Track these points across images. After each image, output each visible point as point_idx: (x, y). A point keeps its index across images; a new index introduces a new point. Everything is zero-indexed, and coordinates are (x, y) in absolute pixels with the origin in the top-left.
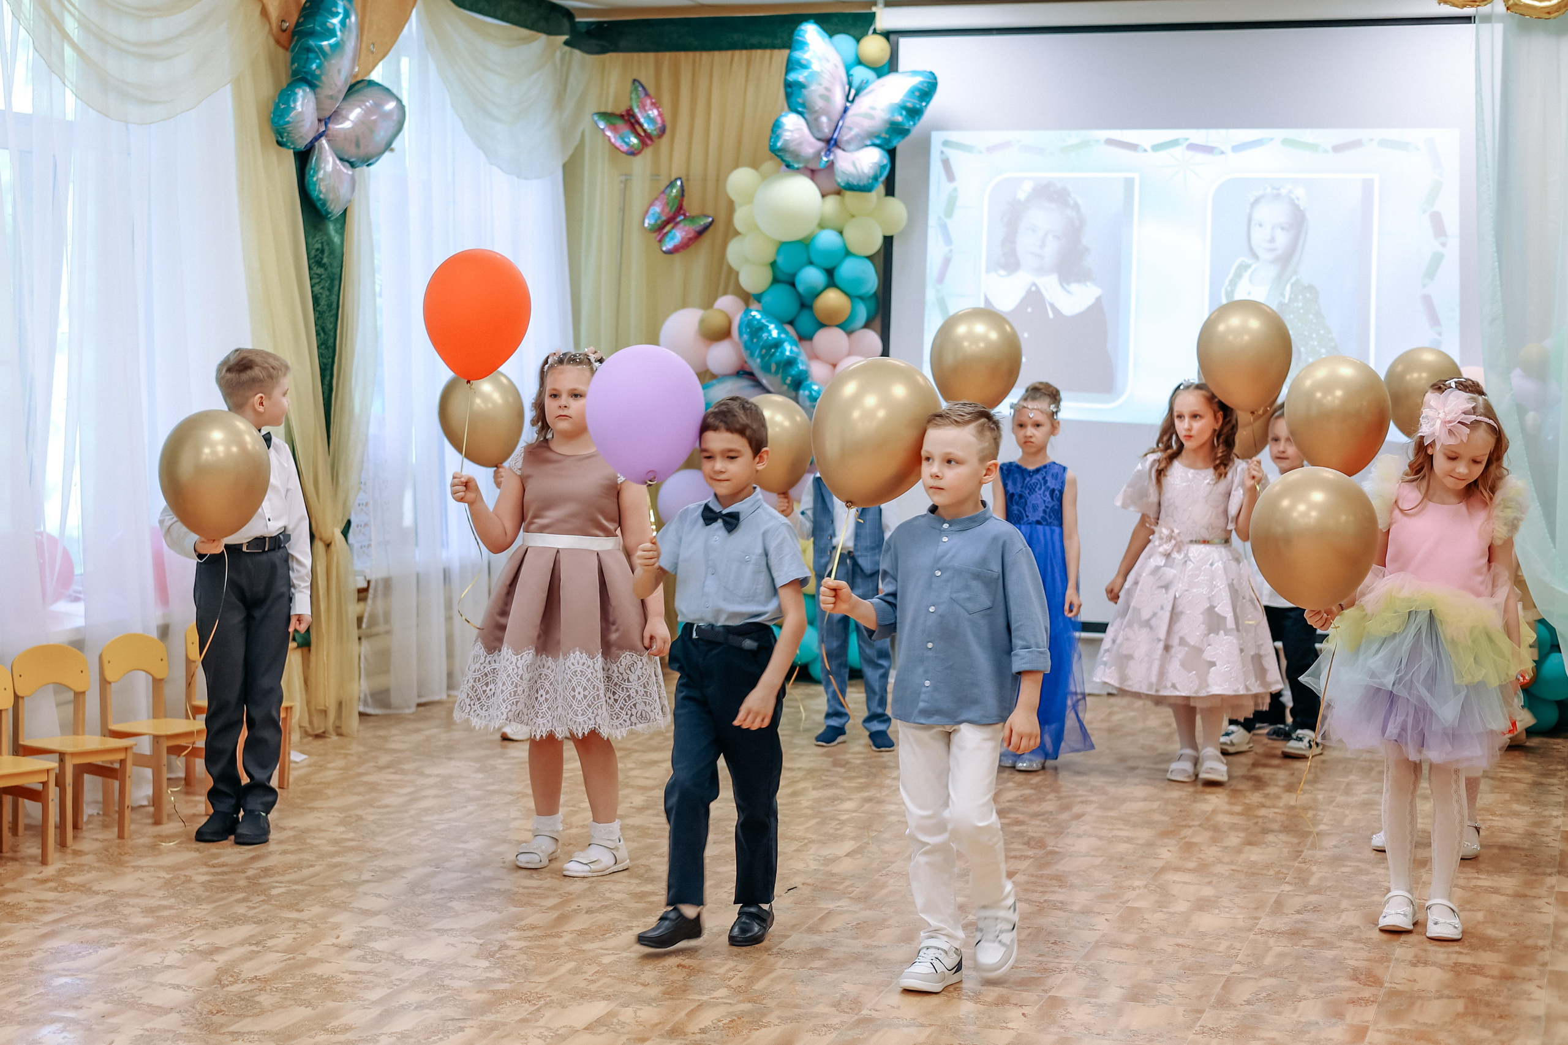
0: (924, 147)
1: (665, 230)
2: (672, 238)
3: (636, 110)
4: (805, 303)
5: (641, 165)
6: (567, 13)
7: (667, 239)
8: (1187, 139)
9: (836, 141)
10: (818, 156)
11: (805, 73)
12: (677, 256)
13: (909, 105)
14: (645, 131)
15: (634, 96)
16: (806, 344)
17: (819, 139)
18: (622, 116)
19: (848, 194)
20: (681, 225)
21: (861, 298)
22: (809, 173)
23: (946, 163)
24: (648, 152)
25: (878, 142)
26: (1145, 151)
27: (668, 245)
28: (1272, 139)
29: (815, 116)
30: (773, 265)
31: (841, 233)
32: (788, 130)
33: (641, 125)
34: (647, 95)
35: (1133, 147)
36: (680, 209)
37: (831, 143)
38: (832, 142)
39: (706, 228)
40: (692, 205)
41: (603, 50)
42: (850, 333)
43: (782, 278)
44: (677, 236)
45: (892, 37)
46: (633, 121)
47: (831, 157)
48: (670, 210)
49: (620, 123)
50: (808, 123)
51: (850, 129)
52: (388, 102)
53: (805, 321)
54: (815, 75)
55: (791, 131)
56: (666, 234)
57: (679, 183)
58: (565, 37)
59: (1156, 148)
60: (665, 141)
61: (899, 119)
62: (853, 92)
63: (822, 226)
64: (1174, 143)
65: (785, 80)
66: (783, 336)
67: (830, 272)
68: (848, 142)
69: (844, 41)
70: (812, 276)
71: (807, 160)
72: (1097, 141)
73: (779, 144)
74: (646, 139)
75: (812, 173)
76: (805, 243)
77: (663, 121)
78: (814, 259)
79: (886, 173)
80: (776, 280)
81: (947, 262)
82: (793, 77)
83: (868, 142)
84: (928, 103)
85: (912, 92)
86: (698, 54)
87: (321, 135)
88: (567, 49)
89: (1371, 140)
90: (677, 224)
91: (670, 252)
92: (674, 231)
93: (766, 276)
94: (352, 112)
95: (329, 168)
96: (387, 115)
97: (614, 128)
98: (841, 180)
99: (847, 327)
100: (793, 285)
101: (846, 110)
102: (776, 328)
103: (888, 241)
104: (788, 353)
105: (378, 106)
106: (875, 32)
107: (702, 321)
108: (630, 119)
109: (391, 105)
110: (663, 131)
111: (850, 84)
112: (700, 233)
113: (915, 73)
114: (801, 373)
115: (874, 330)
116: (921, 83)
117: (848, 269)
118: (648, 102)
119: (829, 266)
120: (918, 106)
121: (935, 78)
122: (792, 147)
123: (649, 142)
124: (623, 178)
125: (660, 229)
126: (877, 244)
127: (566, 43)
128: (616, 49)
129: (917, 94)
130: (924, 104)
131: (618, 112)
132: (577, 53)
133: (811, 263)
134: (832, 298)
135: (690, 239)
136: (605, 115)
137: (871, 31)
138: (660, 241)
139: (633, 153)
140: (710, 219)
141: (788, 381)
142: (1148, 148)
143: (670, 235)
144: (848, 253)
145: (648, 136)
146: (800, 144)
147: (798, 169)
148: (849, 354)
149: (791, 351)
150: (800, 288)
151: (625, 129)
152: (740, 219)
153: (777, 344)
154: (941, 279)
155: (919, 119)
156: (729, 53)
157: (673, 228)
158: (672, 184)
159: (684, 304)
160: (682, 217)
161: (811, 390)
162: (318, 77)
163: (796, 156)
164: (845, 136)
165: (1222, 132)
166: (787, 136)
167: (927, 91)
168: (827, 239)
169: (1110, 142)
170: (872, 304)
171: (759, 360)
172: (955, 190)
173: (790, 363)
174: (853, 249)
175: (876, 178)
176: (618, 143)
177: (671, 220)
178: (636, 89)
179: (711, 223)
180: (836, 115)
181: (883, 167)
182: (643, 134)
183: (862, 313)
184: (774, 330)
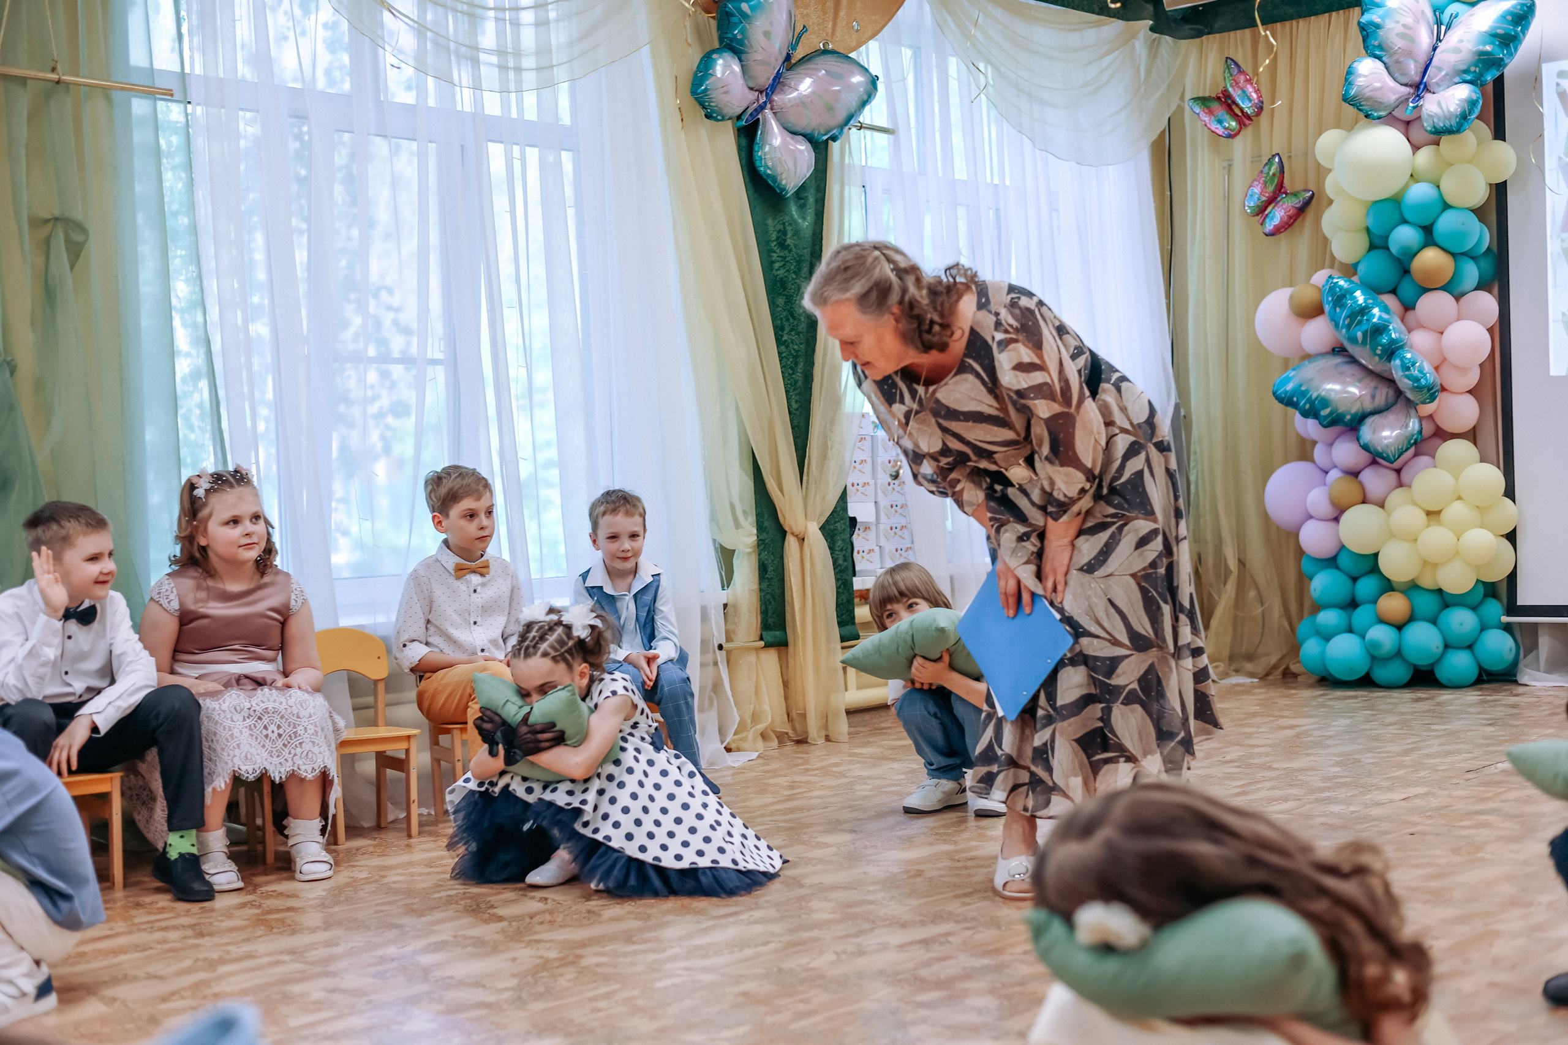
1: (1266, 212)
2: (1273, 218)
3: (1232, 92)
4: (1403, 266)
5: (1240, 147)
7: (1268, 220)
9: (1425, 85)
10: (1404, 102)
11: (1380, 11)
13: (1502, 31)
14: (1242, 110)
15: (1227, 75)
16: (1408, 313)
17: (1406, 85)
18: (1218, 99)
19: (1442, 140)
20: (1282, 203)
21: (1469, 255)
22: (1402, 127)
25: (1468, 78)
27: (1269, 226)
29: (1395, 57)
30: (1368, 230)
31: (1438, 187)
32: (1361, 76)
33: (1237, 105)
34: (1241, 71)
36: (1280, 188)
37: (1420, 88)
38: (1422, 87)
39: (1307, 203)
40: (1292, 181)
41: (1198, 35)
42: (1459, 297)
43: (1377, 243)
44: (1277, 215)
46: (1229, 102)
47: (1420, 103)
48: (1271, 188)
49: (1215, 105)
50: (1387, 68)
51: (1441, 67)
52: (853, 74)
53: (1406, 289)
55: (1365, 76)
56: (1267, 215)
57: (1277, 160)
58: (1149, 23)
60: (1264, 117)
61: (1488, 48)
62: (1443, 28)
63: (1413, 179)
65: (1359, 23)
66: (1370, 301)
67: (1428, 230)
68: (1438, 84)
70: (1405, 236)
71: (1390, 108)
73: (1353, 92)
74: (1244, 119)
75: (1399, 124)
76: (1396, 200)
77: (1259, 97)
78: (1408, 216)
79: (1479, 110)
80: (1372, 247)
82: (1366, 18)
83: (1457, 79)
84: (1526, 29)
85: (1503, 17)
87: (762, 108)
88: (1153, 35)
90: (1278, 203)
91: (1272, 234)
92: (1275, 211)
93: (1363, 242)
94: (801, 81)
95: (777, 141)
96: (851, 87)
97: (1210, 112)
98: (1428, 125)
99: (1454, 290)
100: (1387, 248)
101: (1435, 48)
102: (1363, 293)
103: (1500, 190)
104: (1375, 320)
105: (837, 75)
107: (1291, 298)
108: (1227, 102)
110: (1260, 109)
111: (1439, 23)
112: (1301, 210)
114: (1393, 341)
115: (1492, 293)
116: (1514, 6)
117: (1445, 223)
118: (1242, 78)
119: (1425, 222)
120: (1513, 32)
121: (1533, 1)
122: (1367, 92)
123: (1247, 122)
124: (1226, 164)
125: (1261, 210)
126: (1480, 194)
127: (1150, 28)
128: (1211, 31)
129: (1509, 18)
130: (1521, 29)
131: (1214, 95)
132: (1165, 38)
133: (1405, 221)
134: (1430, 257)
135: (1290, 217)
136: (1203, 100)
138: (1262, 224)
139: (1230, 135)
140: (1310, 193)
141: (1380, 347)
143: (1271, 215)
144: (1446, 206)
145: (1249, 117)
146: (1380, 89)
147: (1379, 118)
148: (1459, 319)
149: (1380, 318)
150: (1395, 249)
151: (1222, 113)
152: (1330, 186)
153: (1364, 311)
155: (1516, 50)
157: (1274, 208)
158: (1270, 162)
159: (1281, 285)
160: (1283, 195)
161: (1405, 359)
162: (741, 42)
163: (1377, 104)
164: (1434, 77)
166: (1360, 81)
167: (1523, 15)
168: (1420, 192)
170: (1488, 265)
171: (1344, 331)
173: (1381, 329)
174: (1450, 201)
175: (1464, 118)
176: (1214, 126)
177: (1272, 200)
178: (1229, 68)
179: (1312, 197)
180: (1422, 58)
181: (1473, 103)
182: (1240, 114)
183: (1471, 273)
184: (1360, 297)
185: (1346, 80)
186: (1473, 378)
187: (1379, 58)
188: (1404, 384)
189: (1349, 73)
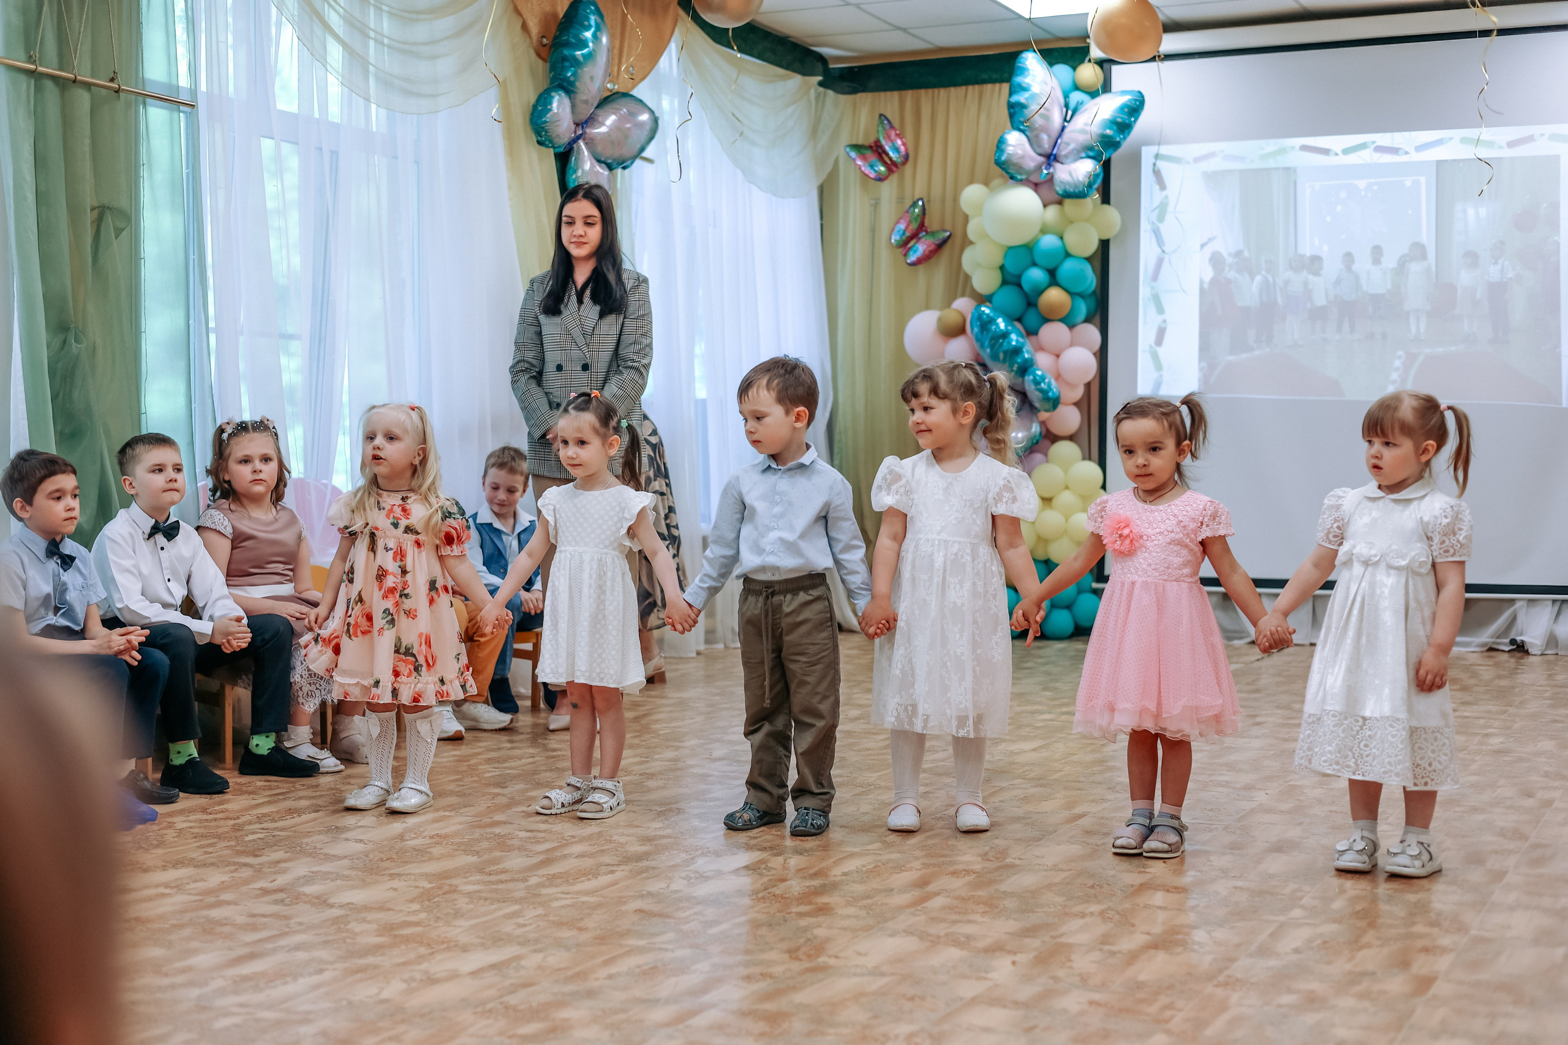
0: (1135, 160)
1: (910, 245)
2: (915, 252)
3: (883, 142)
4: (1031, 301)
5: (888, 190)
6: (822, 59)
7: (911, 253)
8: (1374, 142)
9: (1055, 156)
10: (1039, 168)
11: (1026, 95)
12: (921, 267)
13: (1119, 120)
14: (890, 159)
15: (880, 129)
16: (1033, 338)
17: (1040, 155)
18: (871, 147)
19: (1067, 202)
20: (923, 239)
21: (1081, 295)
22: (1033, 186)
23: (1157, 173)
24: (894, 178)
25: (1091, 154)
26: (1337, 154)
27: (912, 258)
28: (1451, 139)
29: (1035, 133)
30: (1002, 268)
31: (1062, 238)
32: (1009, 145)
33: (887, 155)
34: (892, 127)
35: (1326, 152)
36: (922, 226)
37: (1051, 158)
38: (1052, 157)
39: (945, 241)
40: (932, 222)
41: (854, 91)
42: (1071, 327)
43: (1010, 279)
44: (920, 249)
45: (1105, 65)
46: (880, 151)
47: (1051, 170)
48: (914, 226)
49: (869, 153)
50: (1029, 140)
51: (1068, 144)
52: (642, 113)
53: (1031, 318)
54: (1034, 96)
55: (1013, 146)
56: (910, 248)
57: (920, 203)
58: (820, 78)
59: (1347, 151)
60: (908, 167)
61: (1108, 132)
62: (1070, 113)
63: (1044, 231)
64: (1363, 146)
65: (1009, 102)
66: (1010, 328)
67: (1052, 273)
68: (1066, 156)
69: (1063, 70)
70: (1036, 275)
71: (1029, 173)
72: (1293, 148)
73: (1003, 158)
74: (892, 167)
75: (1036, 186)
76: (1029, 248)
77: (906, 150)
78: (1038, 260)
79: (1099, 181)
80: (1005, 282)
81: (1160, 262)
82: (1015, 98)
83: (1083, 155)
84: (1136, 119)
85: (1122, 108)
86: (936, 91)
87: (578, 138)
88: (821, 89)
89: (1542, 135)
90: (920, 239)
91: (913, 264)
92: (917, 245)
93: (996, 278)
94: (607, 118)
95: (587, 166)
96: (641, 124)
97: (864, 158)
98: (1059, 189)
99: (1069, 321)
100: (1020, 286)
101: (1063, 128)
102: (1004, 321)
103: (1105, 245)
104: (1014, 343)
105: (632, 115)
106: (1090, 61)
107: (940, 320)
108: (878, 150)
109: (644, 117)
110: (906, 158)
111: (1067, 106)
112: (940, 246)
113: (1124, 93)
114: (1026, 361)
115: (1095, 325)
116: (1130, 100)
117: (1068, 268)
118: (893, 133)
119: (1051, 266)
120: (1127, 121)
121: (1143, 96)
122: (1015, 160)
123: (894, 169)
124: (873, 202)
125: (905, 244)
126: (1093, 246)
127: (821, 84)
128: (865, 90)
129: (1126, 110)
130: (1133, 119)
131: (867, 144)
132: (830, 92)
133: (1035, 264)
134: (1054, 295)
135: (931, 252)
136: (857, 147)
137: (1087, 59)
138: (905, 255)
139: (880, 179)
140: (948, 233)
141: (1015, 367)
142: (1339, 152)
143: (914, 249)
144: (1068, 255)
145: (894, 164)
146: (1023, 157)
147: (1021, 180)
148: (1072, 345)
149: (1017, 341)
150: (1026, 286)
151: (874, 159)
152: (972, 230)
153: (1005, 335)
154: (1155, 277)
155: (1129, 134)
156: (964, 88)
157: (916, 242)
158: (914, 204)
159: (927, 307)
160: (924, 233)
161: (1035, 375)
162: (571, 84)
163: (1020, 168)
164: (1063, 150)
165: (1406, 134)
166: (1010, 150)
167: (1135, 108)
168: (1049, 241)
169: (1305, 148)
170: (1092, 302)
171: (988, 350)
172: (1166, 197)
173: (1017, 351)
174: (1071, 251)
175: (1090, 186)
176: (867, 170)
177: (915, 236)
178: (882, 123)
179: (949, 237)
180: (1055, 134)
181: (1097, 176)
182: (889, 162)
183: (1082, 309)
184: (1001, 324)
185: (998, 147)
186: (1079, 393)
187: (1022, 131)
188: (1034, 395)
189: (1001, 143)
